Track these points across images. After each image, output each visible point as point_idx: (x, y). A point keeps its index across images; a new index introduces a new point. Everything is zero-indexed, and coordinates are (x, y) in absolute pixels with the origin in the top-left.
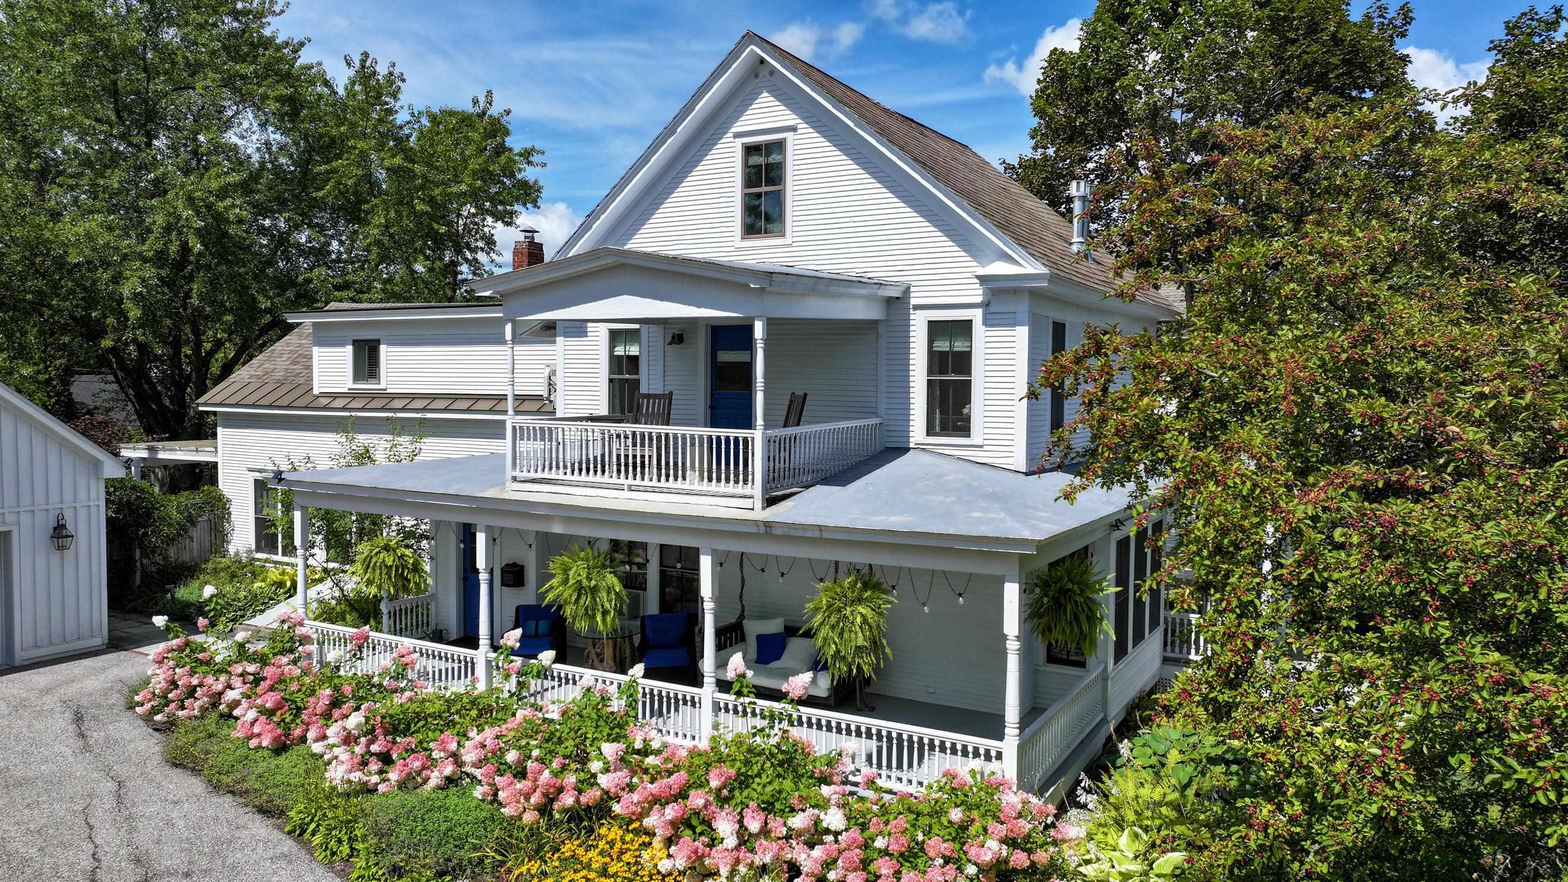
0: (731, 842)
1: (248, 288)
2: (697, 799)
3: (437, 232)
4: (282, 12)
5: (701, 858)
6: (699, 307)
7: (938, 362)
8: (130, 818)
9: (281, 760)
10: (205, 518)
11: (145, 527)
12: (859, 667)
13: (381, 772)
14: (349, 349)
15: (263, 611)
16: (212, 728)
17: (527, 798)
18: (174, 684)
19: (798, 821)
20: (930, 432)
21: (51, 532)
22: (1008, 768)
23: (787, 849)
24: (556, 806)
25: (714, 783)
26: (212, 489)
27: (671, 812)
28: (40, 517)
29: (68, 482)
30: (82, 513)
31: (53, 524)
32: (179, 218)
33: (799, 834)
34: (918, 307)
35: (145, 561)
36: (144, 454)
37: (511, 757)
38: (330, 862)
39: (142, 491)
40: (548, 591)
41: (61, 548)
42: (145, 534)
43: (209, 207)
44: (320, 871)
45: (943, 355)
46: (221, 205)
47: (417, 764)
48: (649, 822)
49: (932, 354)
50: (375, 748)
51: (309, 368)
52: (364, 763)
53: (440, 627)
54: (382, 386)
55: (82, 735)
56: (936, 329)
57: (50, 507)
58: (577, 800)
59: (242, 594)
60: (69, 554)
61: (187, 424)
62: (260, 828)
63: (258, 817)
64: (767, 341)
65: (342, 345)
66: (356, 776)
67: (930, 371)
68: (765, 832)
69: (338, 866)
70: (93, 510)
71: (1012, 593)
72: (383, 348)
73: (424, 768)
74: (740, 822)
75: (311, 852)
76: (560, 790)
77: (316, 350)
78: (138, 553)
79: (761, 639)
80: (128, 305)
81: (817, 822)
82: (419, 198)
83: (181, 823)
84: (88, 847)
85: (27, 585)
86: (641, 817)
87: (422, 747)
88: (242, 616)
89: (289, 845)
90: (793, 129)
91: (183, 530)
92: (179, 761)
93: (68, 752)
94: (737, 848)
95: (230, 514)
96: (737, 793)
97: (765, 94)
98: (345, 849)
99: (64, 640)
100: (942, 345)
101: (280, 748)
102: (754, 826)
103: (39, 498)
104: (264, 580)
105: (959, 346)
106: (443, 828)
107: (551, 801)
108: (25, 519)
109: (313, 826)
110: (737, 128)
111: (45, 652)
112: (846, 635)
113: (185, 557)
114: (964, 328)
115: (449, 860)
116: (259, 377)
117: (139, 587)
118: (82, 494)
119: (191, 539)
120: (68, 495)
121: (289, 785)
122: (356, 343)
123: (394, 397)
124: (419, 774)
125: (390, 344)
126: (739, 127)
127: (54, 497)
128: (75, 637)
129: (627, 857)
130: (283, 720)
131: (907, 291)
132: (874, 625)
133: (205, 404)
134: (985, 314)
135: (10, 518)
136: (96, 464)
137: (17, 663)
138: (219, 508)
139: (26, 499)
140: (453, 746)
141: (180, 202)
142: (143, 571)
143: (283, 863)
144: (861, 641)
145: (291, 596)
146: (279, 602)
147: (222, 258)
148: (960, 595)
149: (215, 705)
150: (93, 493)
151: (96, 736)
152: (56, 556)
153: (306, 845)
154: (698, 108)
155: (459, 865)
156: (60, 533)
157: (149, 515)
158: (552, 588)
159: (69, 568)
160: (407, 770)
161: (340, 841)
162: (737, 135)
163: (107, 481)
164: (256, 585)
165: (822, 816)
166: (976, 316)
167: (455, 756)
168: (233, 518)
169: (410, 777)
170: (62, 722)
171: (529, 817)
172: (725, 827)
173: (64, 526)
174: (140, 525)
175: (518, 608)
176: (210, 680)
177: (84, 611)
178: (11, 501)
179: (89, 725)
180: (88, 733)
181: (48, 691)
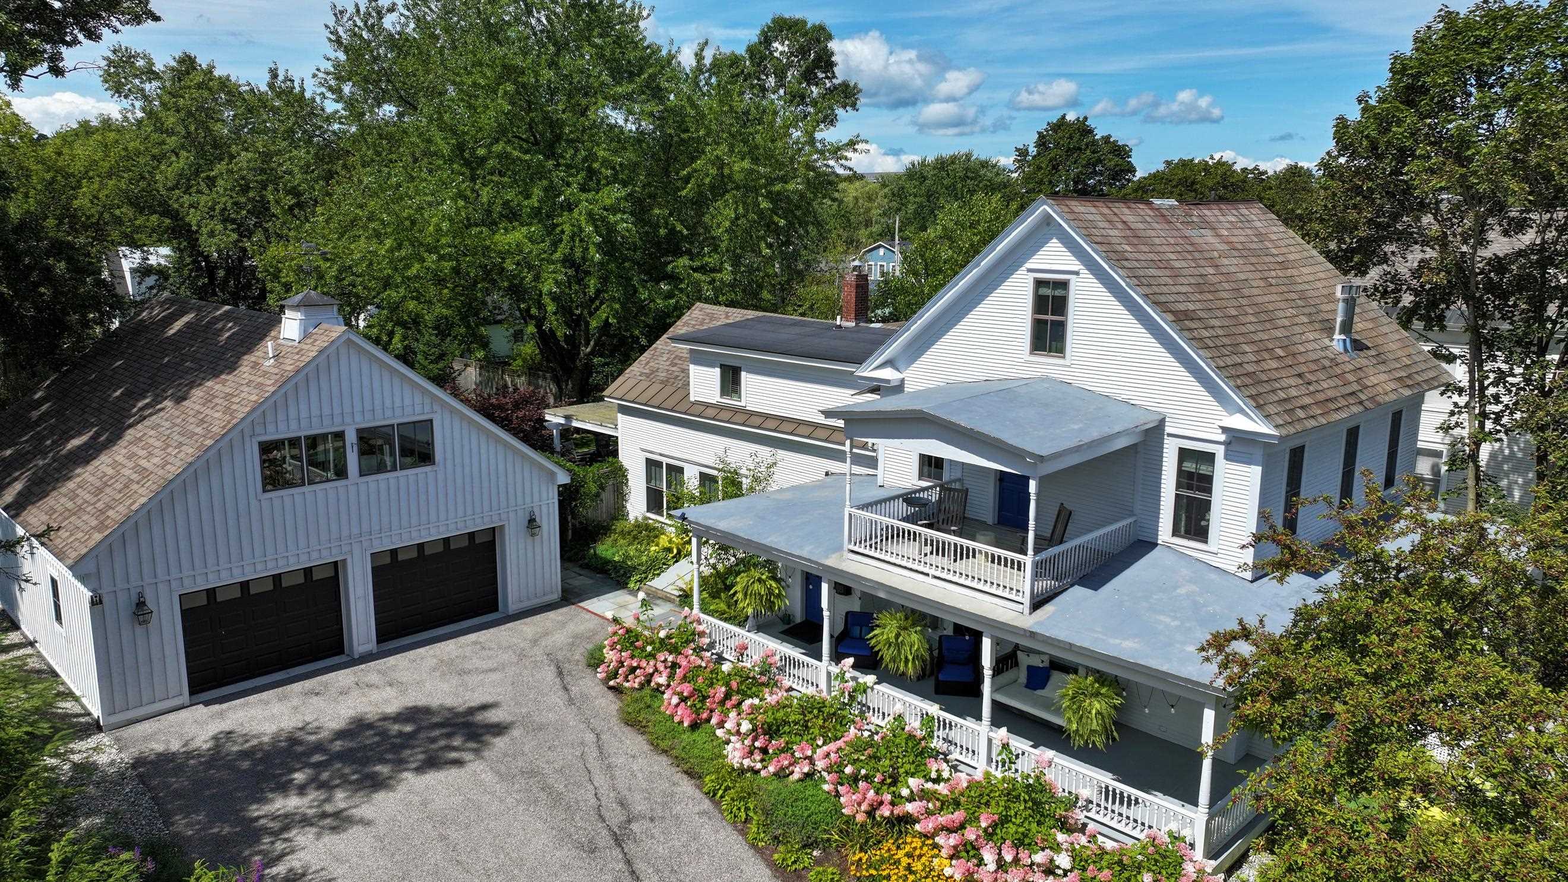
0: (992, 867)
1: (631, 279)
2: (971, 834)
3: (776, 224)
4: (649, 15)
5: (971, 874)
6: (989, 460)
7: (1186, 479)
8: (609, 766)
9: (696, 736)
10: (611, 484)
11: (575, 500)
12: (1094, 743)
13: (762, 761)
14: (718, 370)
15: (659, 575)
16: (648, 699)
17: (859, 804)
18: (621, 663)
19: (1039, 858)
20: (1176, 533)
21: (527, 523)
22: (1197, 832)
23: (1031, 874)
24: (878, 813)
25: (984, 825)
26: (615, 460)
27: (953, 840)
28: (520, 513)
29: (536, 489)
30: (544, 509)
31: (528, 518)
32: (581, 230)
33: (1039, 865)
34: (1169, 435)
35: (574, 521)
36: (562, 421)
37: (848, 770)
38: (734, 822)
40: (872, 638)
41: (533, 535)
42: (576, 505)
43: (603, 219)
44: (729, 829)
45: (1190, 475)
46: (612, 219)
47: (786, 763)
48: (940, 840)
49: (1180, 472)
50: (757, 744)
51: (687, 380)
52: (751, 753)
53: (789, 612)
54: (743, 404)
55: (566, 689)
56: (1184, 454)
57: (526, 507)
58: (892, 812)
59: (644, 558)
60: (538, 539)
61: (578, 363)
62: (686, 786)
63: (685, 776)
64: (1038, 494)
65: (713, 366)
66: (747, 762)
67: (1179, 486)
68: (1016, 860)
69: (740, 826)
70: (551, 506)
71: (1209, 716)
72: (743, 374)
73: (791, 765)
74: (999, 854)
75: (721, 812)
76: (881, 803)
77: (692, 367)
78: (570, 518)
79: (1030, 668)
80: (546, 300)
81: (1052, 861)
82: (762, 195)
83: (639, 775)
84: (590, 787)
85: (514, 557)
86: (933, 837)
87: (786, 749)
88: (645, 578)
89: (707, 804)
90: (1077, 273)
91: (597, 495)
92: (632, 722)
93: (561, 703)
94: (996, 871)
95: (627, 480)
96: (998, 831)
97: (1055, 240)
98: (743, 815)
99: (536, 597)
100: (1190, 466)
101: (694, 726)
102: (1009, 858)
103: (520, 501)
104: (657, 545)
105: (1204, 469)
106: (806, 815)
107: (875, 809)
108: (512, 515)
109: (720, 792)
110: (1029, 265)
111: (526, 604)
112: (1084, 720)
113: (599, 516)
114: (1210, 458)
115: (809, 837)
116: (647, 376)
117: (571, 541)
118: (544, 495)
120: (536, 498)
121: (703, 757)
122: (722, 366)
123: (752, 414)
124: (787, 768)
125: (749, 372)
126: (1031, 264)
127: (528, 500)
128: (542, 592)
129: (924, 859)
130: (695, 705)
131: (1162, 422)
132: (1106, 715)
133: (609, 397)
134: (1226, 451)
135: (503, 517)
136: (553, 475)
137: (512, 614)
138: (620, 475)
139: (512, 503)
140: (809, 753)
141: (582, 218)
143: (705, 819)
144: (1094, 726)
145: (677, 561)
146: (669, 566)
148: (1172, 706)
149: (649, 682)
150: (551, 494)
151: (574, 690)
152: (530, 540)
153: (717, 804)
154: (998, 248)
155: (816, 842)
156: (532, 523)
158: (875, 636)
159: (538, 549)
160: (780, 765)
161: (739, 809)
162: (1030, 270)
163: (559, 486)
164: (652, 550)
165: (1055, 858)
166: (1220, 451)
167: (811, 760)
168: (630, 482)
169: (782, 769)
170: (549, 674)
171: (860, 818)
172: (989, 856)
173: (534, 520)
175: (847, 613)
176: (644, 664)
177: (547, 576)
178: (503, 504)
179: (568, 679)
180: (569, 687)
181: (535, 642)
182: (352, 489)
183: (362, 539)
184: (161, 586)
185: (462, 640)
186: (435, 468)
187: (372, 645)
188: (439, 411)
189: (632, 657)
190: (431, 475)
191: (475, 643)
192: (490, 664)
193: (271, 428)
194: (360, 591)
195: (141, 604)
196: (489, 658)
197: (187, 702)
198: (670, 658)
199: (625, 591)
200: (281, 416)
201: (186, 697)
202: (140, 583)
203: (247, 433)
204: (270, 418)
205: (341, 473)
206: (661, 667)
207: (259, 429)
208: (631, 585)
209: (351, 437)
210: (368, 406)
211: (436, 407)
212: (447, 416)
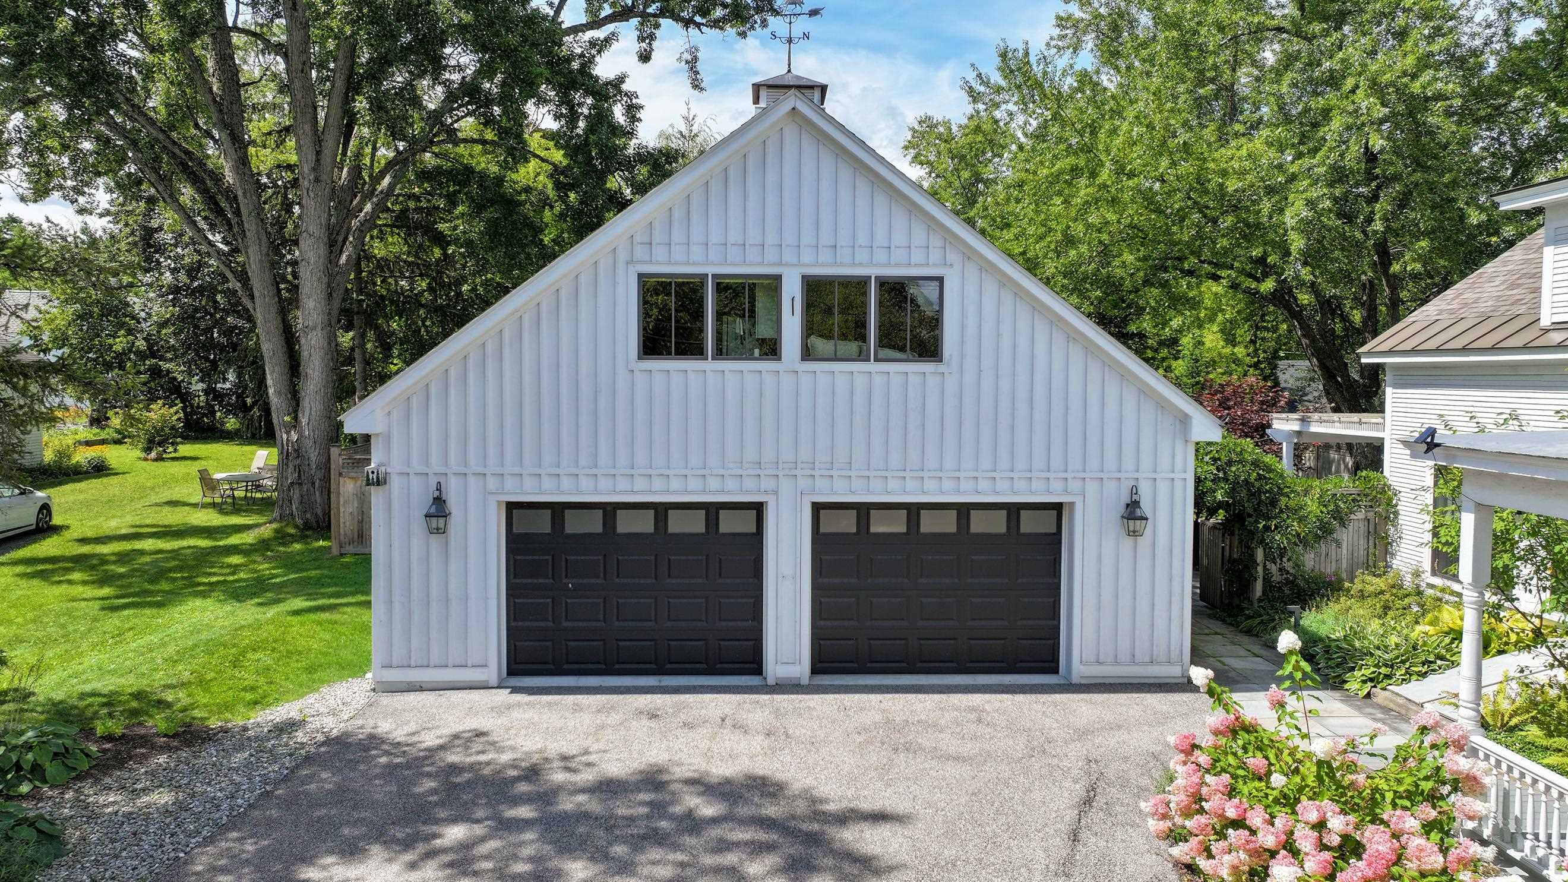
10: (1360, 515)
11: (1267, 518)
15: (1424, 675)
21: (1122, 509)
26: (1372, 474)
28: (1110, 487)
29: (1146, 446)
30: (1163, 488)
31: (1125, 499)
35: (1269, 565)
36: (1296, 427)
39: (1269, 469)
41: (1134, 534)
42: (1267, 528)
51: (1537, 290)
57: (1123, 475)
59: (1393, 640)
60: (1144, 542)
70: (1178, 485)
78: (1260, 554)
85: (1090, 570)
88: (1388, 677)
91: (1325, 531)
95: (1396, 514)
99: (1133, 662)
103: (1111, 464)
108: (1092, 488)
111: (1110, 672)
113: (1329, 569)
116: (1451, 312)
117: (1260, 600)
118: (1164, 463)
119: (1339, 545)
120: (1146, 462)
127: (1129, 464)
128: (1147, 659)
133: (1370, 354)
135: (1074, 486)
136: (1185, 421)
137: (1075, 679)
138: (1382, 503)
139: (1093, 463)
142: (1267, 579)
147: (1418, 164)
150: (1176, 462)
152: (1128, 542)
156: (1133, 511)
157: (1274, 503)
159: (1143, 564)
164: (1419, 628)
168: (1402, 520)
173: (1138, 504)
174: (1260, 514)
176: (1256, 819)
177: (1161, 623)
178: (1075, 463)
179: (1095, 816)
180: (1084, 835)
181: (1082, 734)
182: (787, 380)
183: (798, 472)
184: (472, 480)
185: (955, 699)
186: (941, 367)
187: (801, 668)
188: (957, 267)
189: (1231, 792)
190: (932, 382)
191: (972, 709)
192: (968, 748)
193: (660, 253)
194: (787, 569)
195: (439, 501)
196: (974, 737)
197: (494, 680)
198: (1337, 823)
199: (1337, 694)
200: (677, 236)
201: (492, 672)
202: (443, 470)
203: (622, 256)
204: (658, 236)
205: (771, 349)
206: (1305, 840)
207: (640, 253)
208: (1353, 685)
209: (792, 291)
210: (826, 239)
211: (952, 257)
212: (972, 274)
